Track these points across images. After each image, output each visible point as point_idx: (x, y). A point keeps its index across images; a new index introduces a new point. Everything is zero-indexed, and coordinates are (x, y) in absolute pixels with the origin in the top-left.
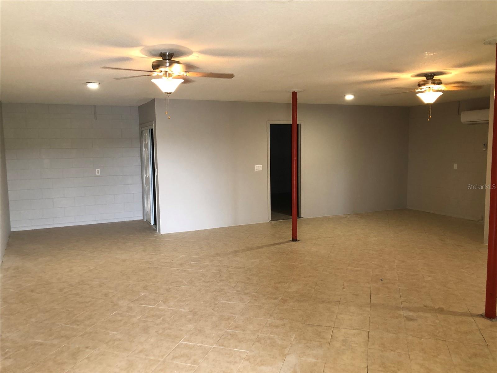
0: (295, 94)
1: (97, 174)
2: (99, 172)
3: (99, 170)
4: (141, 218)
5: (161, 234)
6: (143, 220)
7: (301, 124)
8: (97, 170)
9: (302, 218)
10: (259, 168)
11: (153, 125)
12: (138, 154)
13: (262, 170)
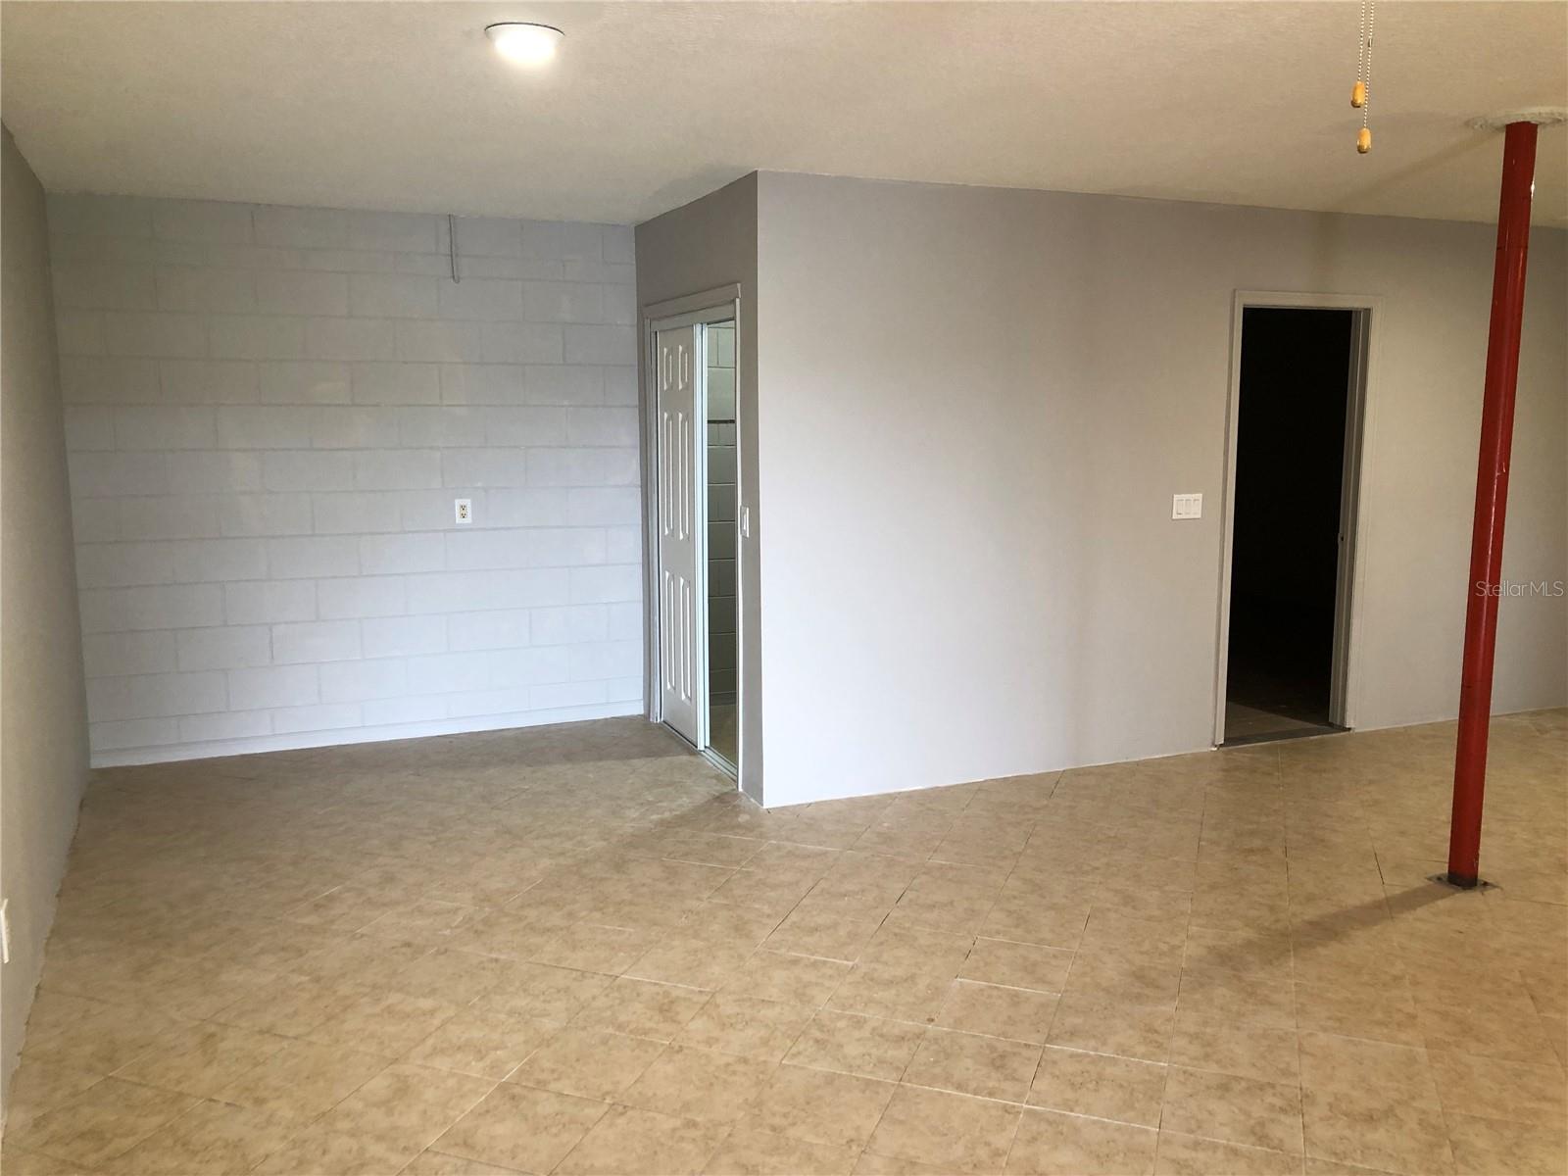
0: (1520, 139)
1: (459, 520)
2: (469, 510)
3: (468, 502)
4: (638, 709)
5: (766, 806)
6: (647, 716)
7: (1368, 311)
8: (458, 503)
9: (1349, 729)
10: (1189, 506)
11: (734, 301)
12: (628, 436)
13: (1199, 516)
